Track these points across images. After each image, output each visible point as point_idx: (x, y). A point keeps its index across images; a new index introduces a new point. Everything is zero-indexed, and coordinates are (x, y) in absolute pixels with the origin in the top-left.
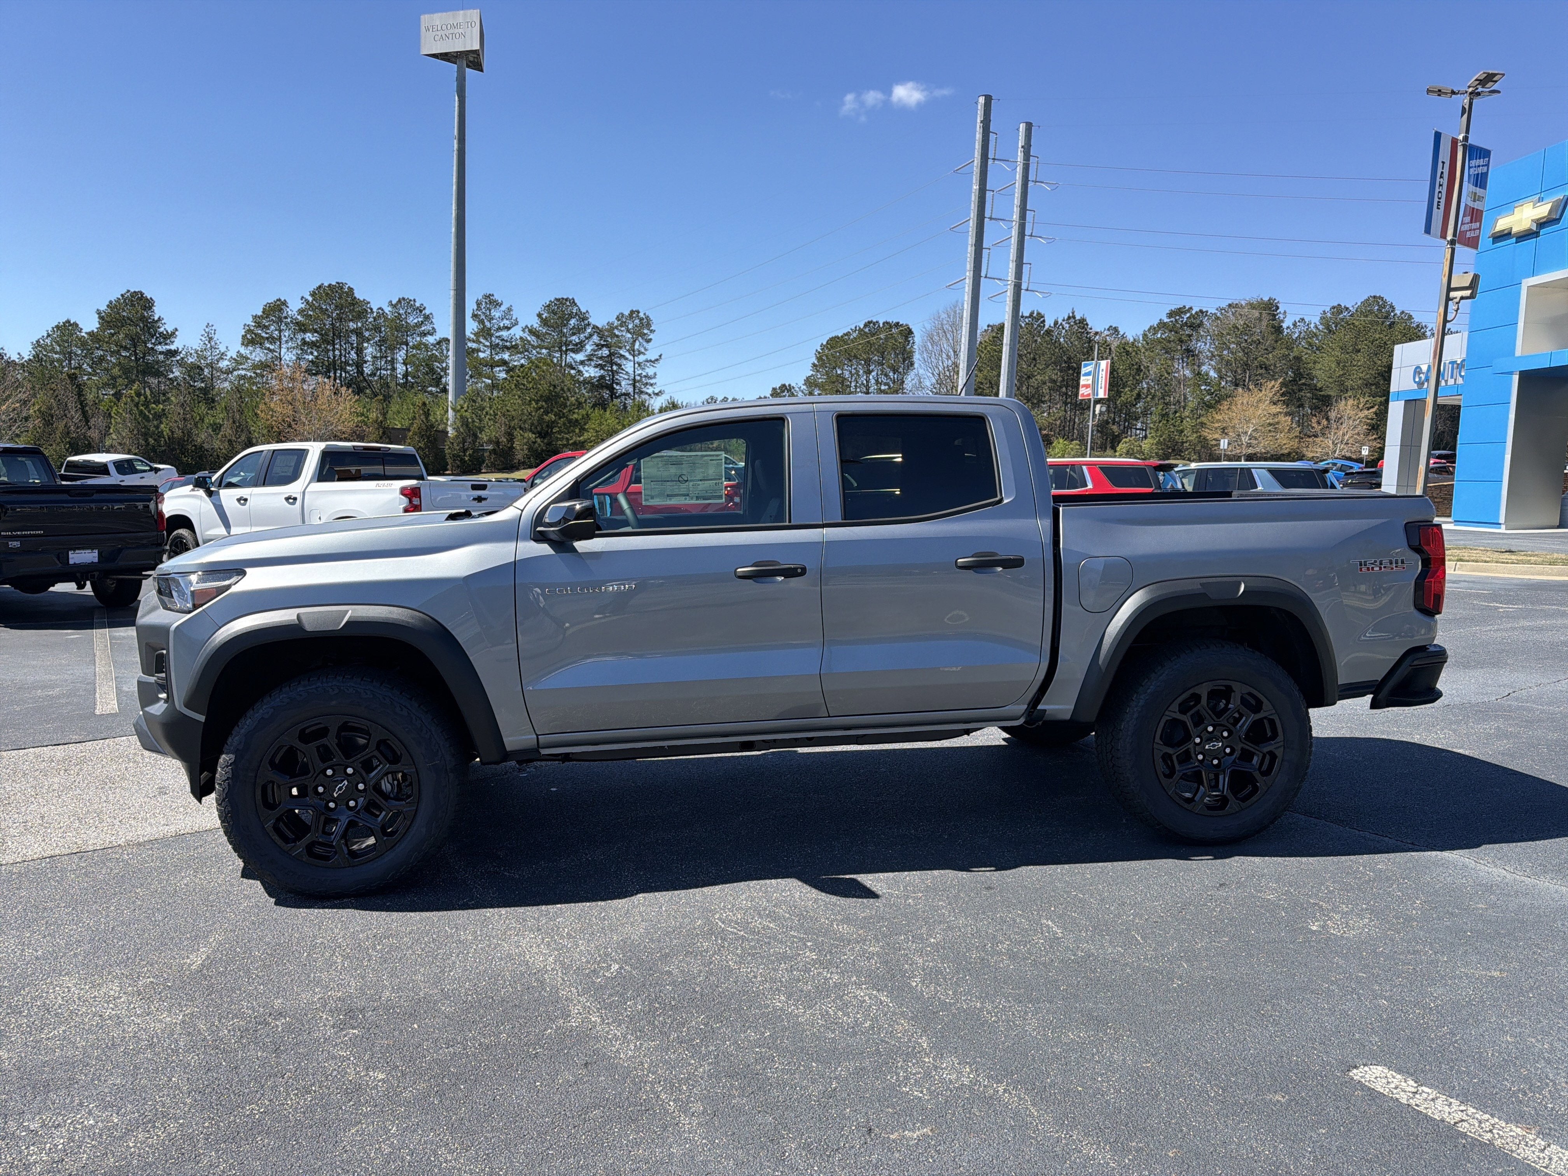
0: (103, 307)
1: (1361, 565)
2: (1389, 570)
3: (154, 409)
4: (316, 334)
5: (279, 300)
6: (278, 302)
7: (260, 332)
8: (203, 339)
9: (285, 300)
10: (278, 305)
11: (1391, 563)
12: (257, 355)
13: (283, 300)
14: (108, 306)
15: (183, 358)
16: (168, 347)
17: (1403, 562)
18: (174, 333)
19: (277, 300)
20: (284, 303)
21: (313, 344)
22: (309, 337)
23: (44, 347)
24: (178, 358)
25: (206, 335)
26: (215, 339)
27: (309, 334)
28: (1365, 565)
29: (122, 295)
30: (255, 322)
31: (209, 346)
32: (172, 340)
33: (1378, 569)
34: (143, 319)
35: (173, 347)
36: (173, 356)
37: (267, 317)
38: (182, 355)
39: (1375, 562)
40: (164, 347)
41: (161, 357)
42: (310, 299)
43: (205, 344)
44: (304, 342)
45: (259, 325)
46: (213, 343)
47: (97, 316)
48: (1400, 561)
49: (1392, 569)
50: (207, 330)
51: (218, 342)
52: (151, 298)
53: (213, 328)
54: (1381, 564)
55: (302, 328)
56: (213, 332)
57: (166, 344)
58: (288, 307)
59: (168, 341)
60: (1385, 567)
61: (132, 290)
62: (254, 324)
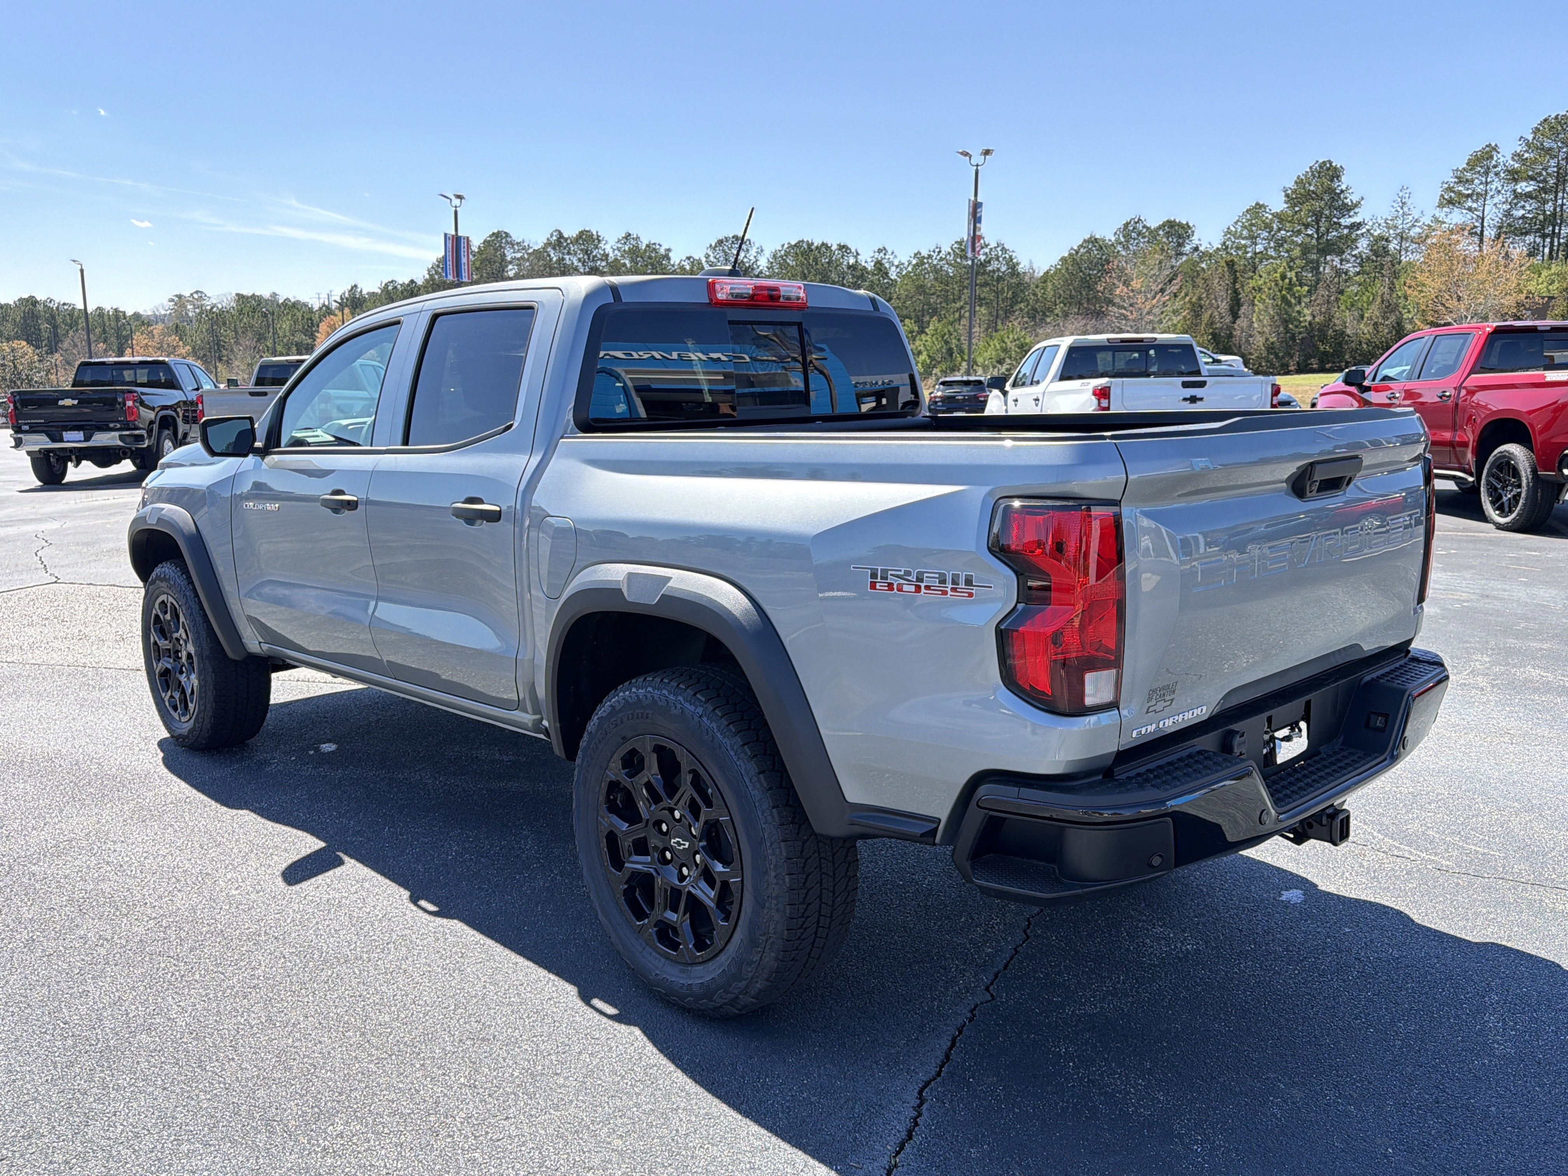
0: (1291, 184)
1: (874, 575)
2: (935, 596)
3: (1298, 291)
4: (1532, 183)
5: (1489, 146)
6: (1488, 149)
7: (1460, 188)
8: (1395, 205)
9: (1496, 145)
10: (1487, 152)
11: (943, 581)
12: (1457, 217)
13: (1493, 145)
14: (1296, 182)
15: (1368, 231)
16: (1352, 220)
17: (969, 582)
18: (1359, 203)
19: (1487, 146)
20: (1495, 149)
21: (1528, 196)
22: (1524, 187)
23: (1234, 235)
24: (1364, 230)
25: (1399, 200)
26: (1409, 204)
27: (1524, 184)
28: (884, 578)
29: (1311, 168)
30: (1456, 177)
31: (1401, 212)
32: (1356, 210)
33: (913, 589)
34: (1331, 191)
35: (1357, 219)
36: (1358, 229)
37: (1471, 170)
38: (1367, 227)
39: (908, 573)
40: (1348, 220)
41: (1346, 231)
42: (1530, 137)
43: (1397, 211)
44: (1516, 195)
45: (1460, 181)
46: (1406, 209)
47: (1283, 194)
48: (962, 581)
49: (945, 593)
50: (1401, 194)
51: (1412, 207)
52: (1341, 167)
53: (1408, 191)
54: (920, 579)
55: (1514, 176)
56: (1407, 196)
57: (1350, 217)
58: (1498, 153)
59: (1352, 213)
60: (928, 587)
61: (1321, 161)
62: (1453, 180)
